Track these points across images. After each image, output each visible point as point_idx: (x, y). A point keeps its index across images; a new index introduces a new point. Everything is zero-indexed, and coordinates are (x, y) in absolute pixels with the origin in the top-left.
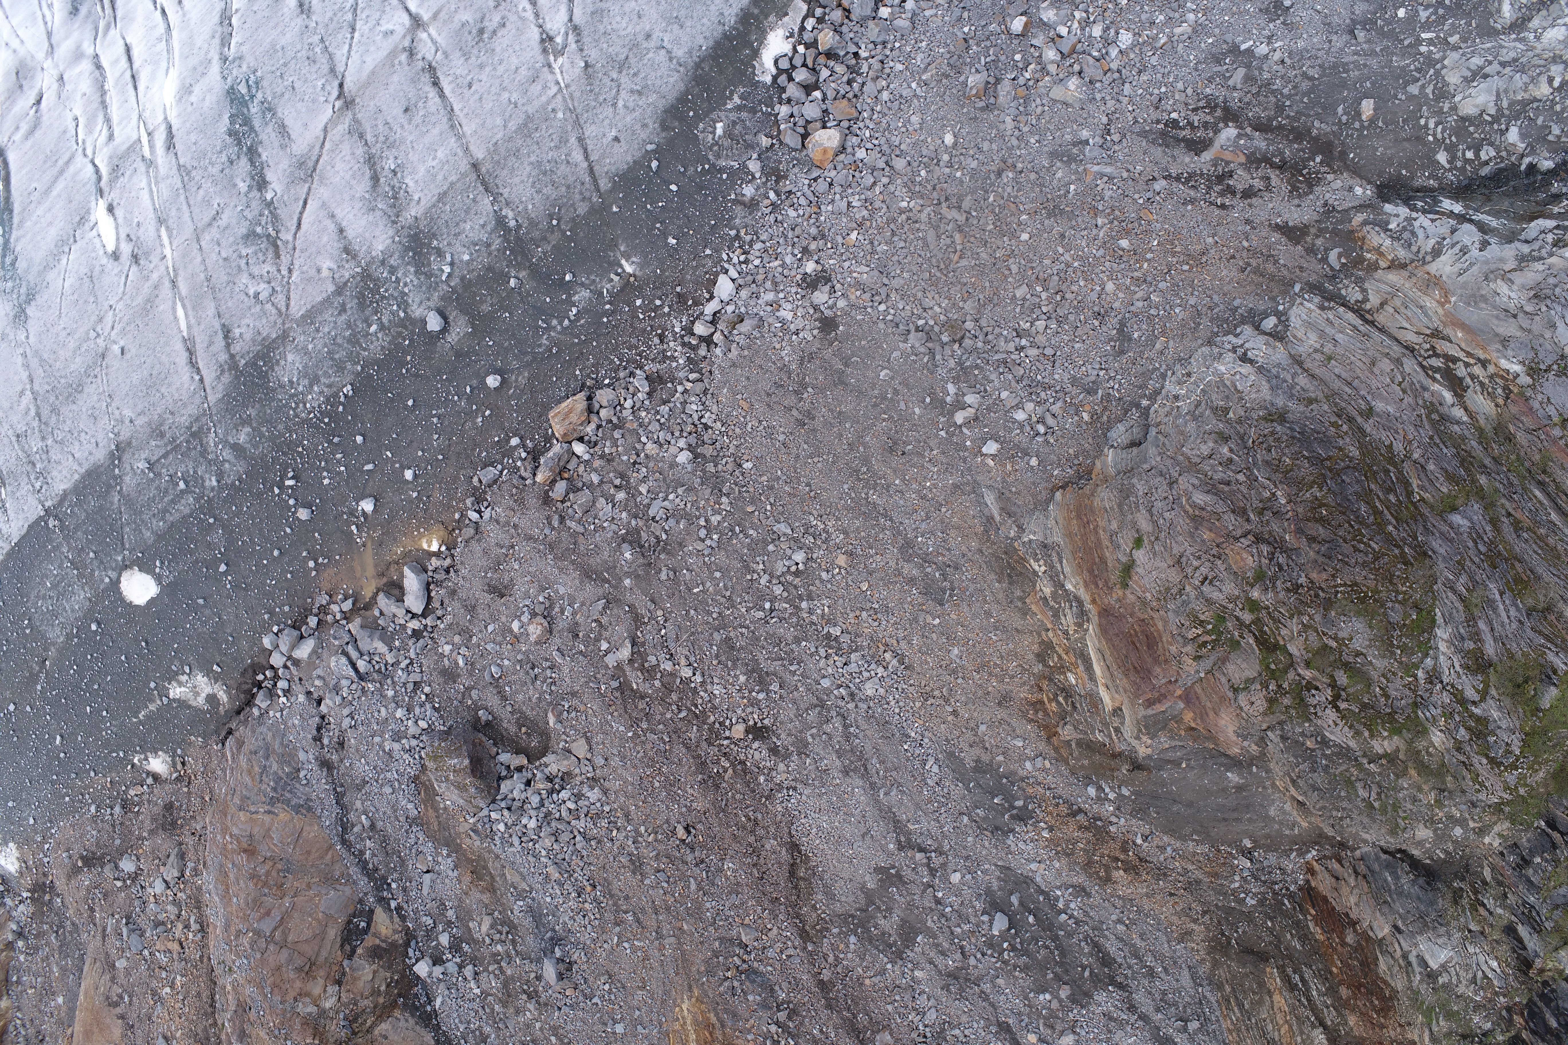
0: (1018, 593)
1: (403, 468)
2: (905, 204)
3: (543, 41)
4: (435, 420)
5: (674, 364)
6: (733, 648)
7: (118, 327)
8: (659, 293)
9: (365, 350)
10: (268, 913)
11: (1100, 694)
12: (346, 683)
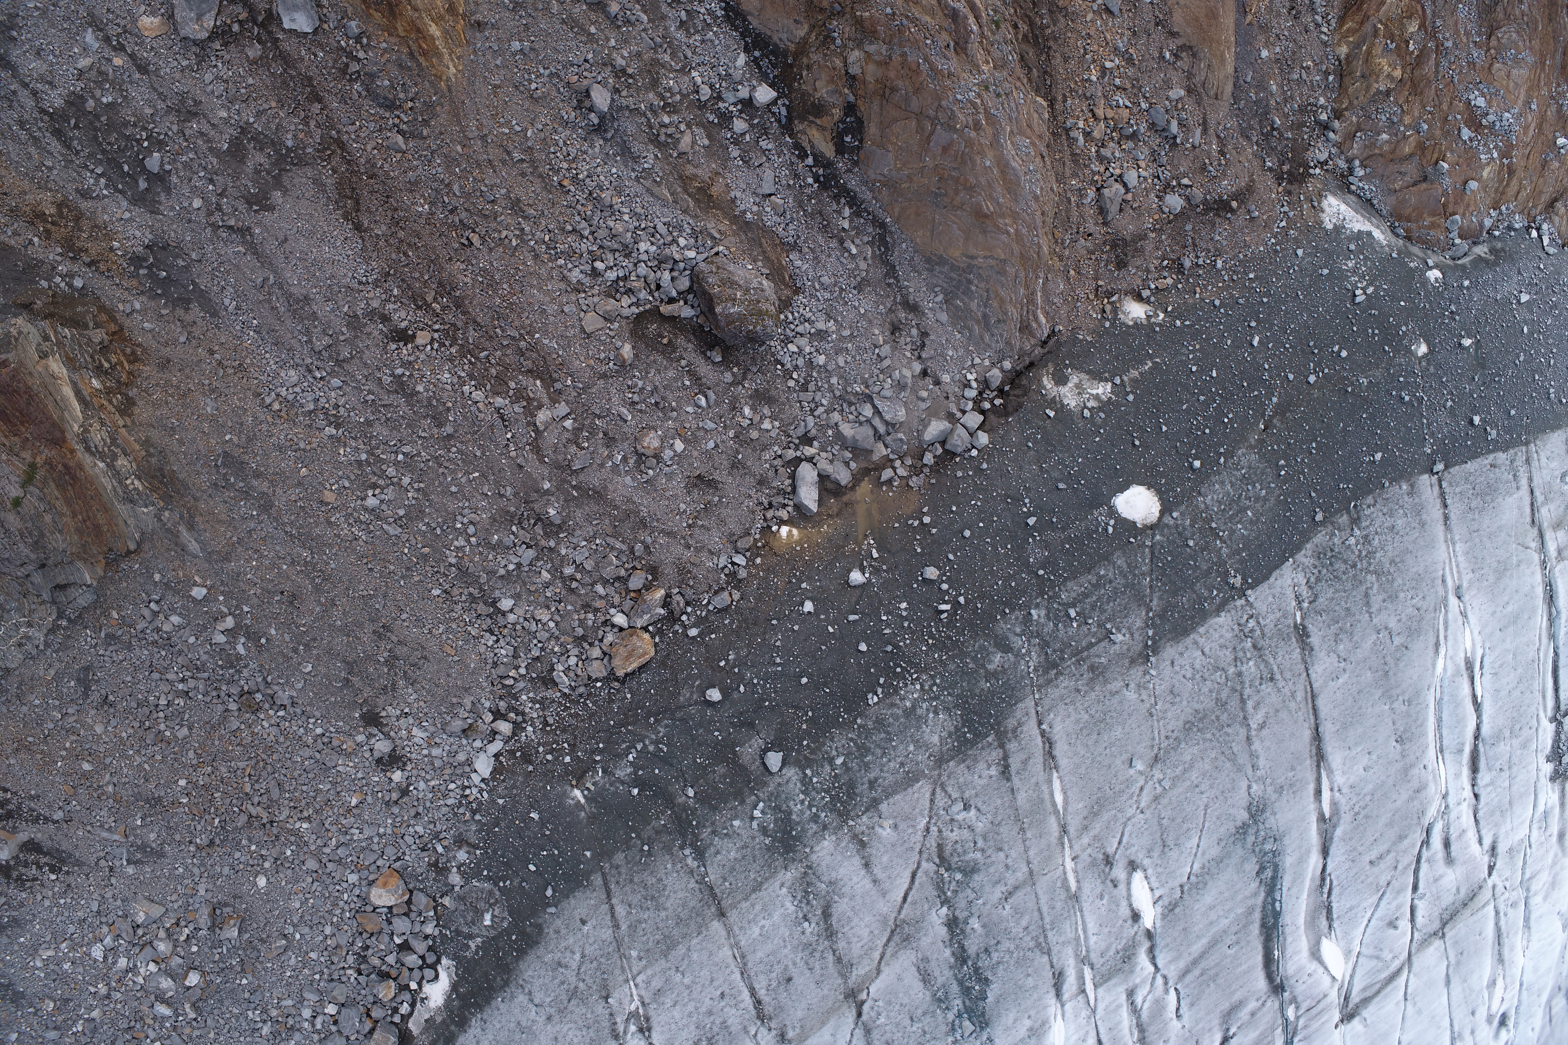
0: (153, 460)
1: (817, 613)
2: (305, 825)
3: (649, 1029)
4: (778, 660)
5: (531, 695)
6: (434, 417)
7: (1135, 789)
8: (549, 766)
9: (851, 740)
10: (945, 149)
11: (65, 371)
12: (887, 393)
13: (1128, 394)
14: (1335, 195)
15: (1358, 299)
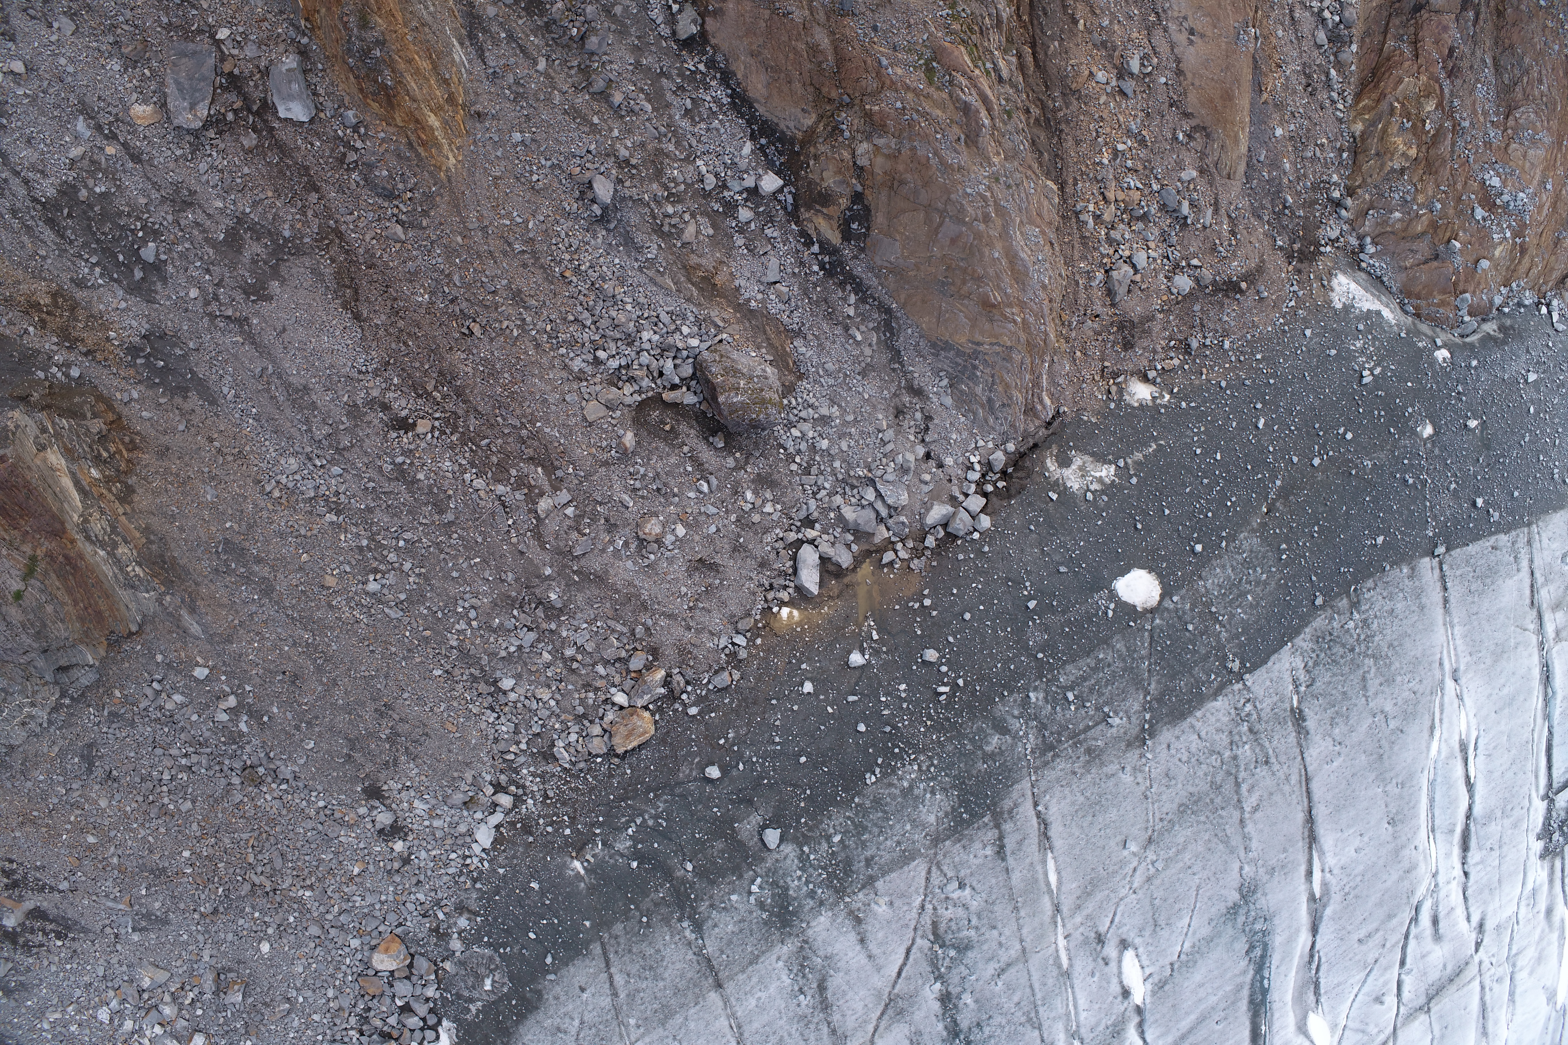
0: (154, 547)
1: (816, 694)
5: (532, 769)
6: (434, 505)
10: (953, 241)
11: (63, 462)
12: (890, 477)
13: (1131, 477)
14: (1345, 273)
15: (1365, 381)
